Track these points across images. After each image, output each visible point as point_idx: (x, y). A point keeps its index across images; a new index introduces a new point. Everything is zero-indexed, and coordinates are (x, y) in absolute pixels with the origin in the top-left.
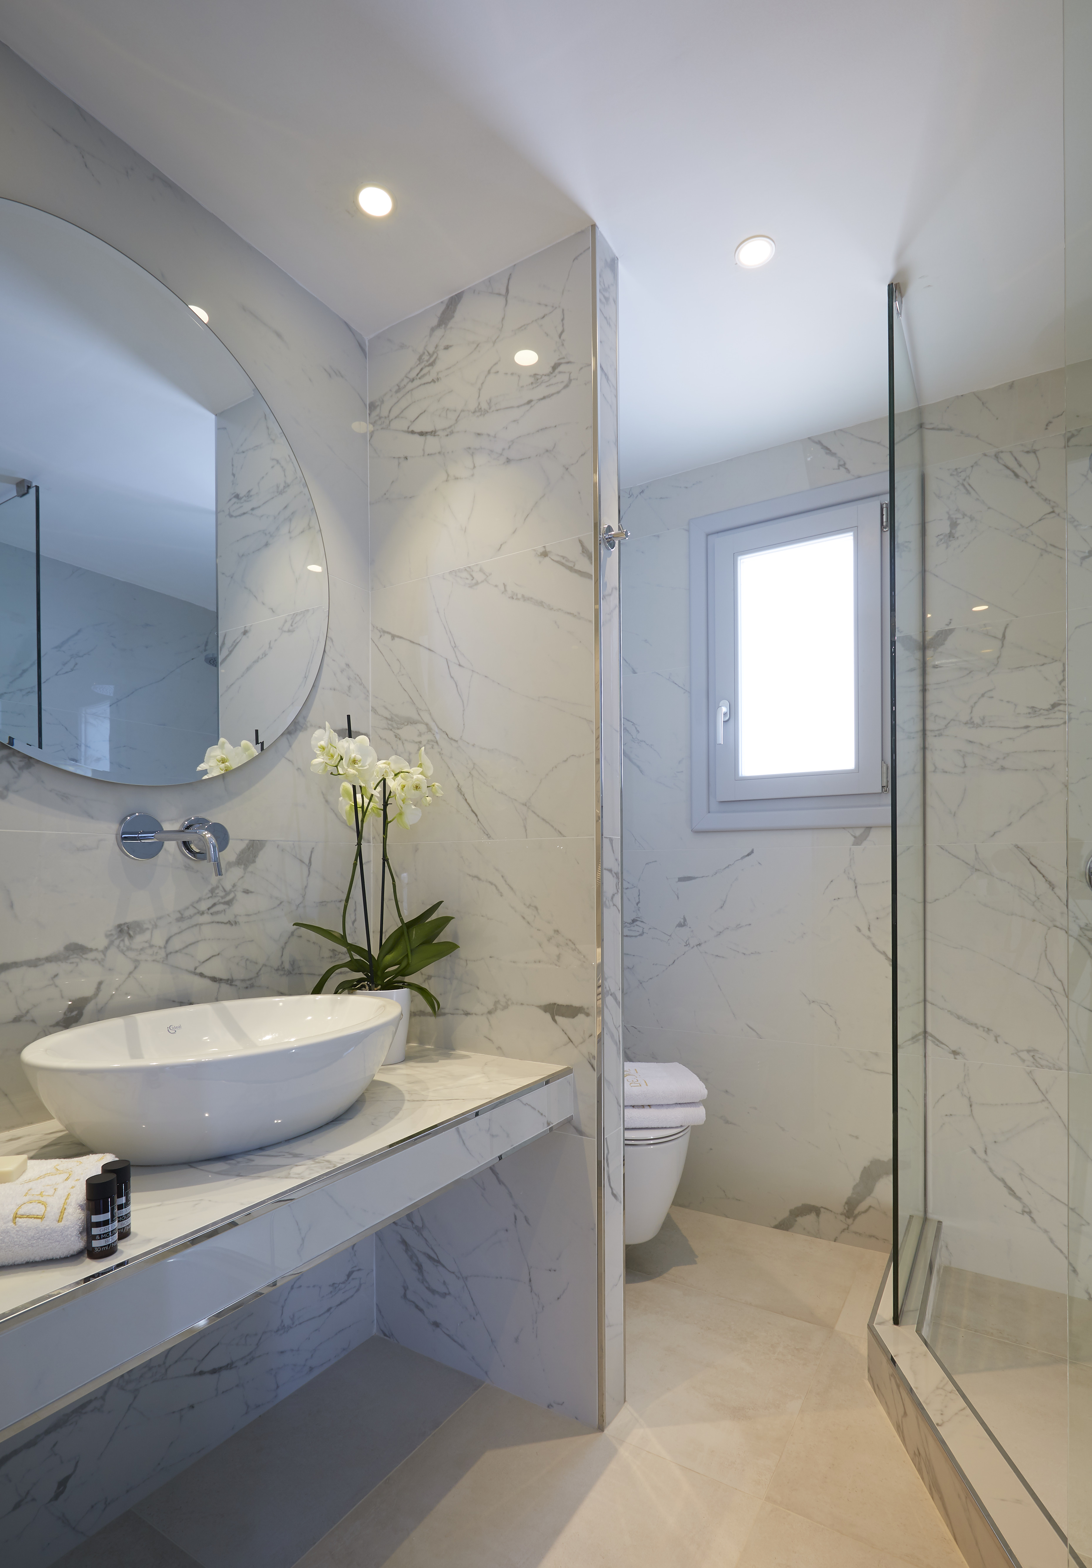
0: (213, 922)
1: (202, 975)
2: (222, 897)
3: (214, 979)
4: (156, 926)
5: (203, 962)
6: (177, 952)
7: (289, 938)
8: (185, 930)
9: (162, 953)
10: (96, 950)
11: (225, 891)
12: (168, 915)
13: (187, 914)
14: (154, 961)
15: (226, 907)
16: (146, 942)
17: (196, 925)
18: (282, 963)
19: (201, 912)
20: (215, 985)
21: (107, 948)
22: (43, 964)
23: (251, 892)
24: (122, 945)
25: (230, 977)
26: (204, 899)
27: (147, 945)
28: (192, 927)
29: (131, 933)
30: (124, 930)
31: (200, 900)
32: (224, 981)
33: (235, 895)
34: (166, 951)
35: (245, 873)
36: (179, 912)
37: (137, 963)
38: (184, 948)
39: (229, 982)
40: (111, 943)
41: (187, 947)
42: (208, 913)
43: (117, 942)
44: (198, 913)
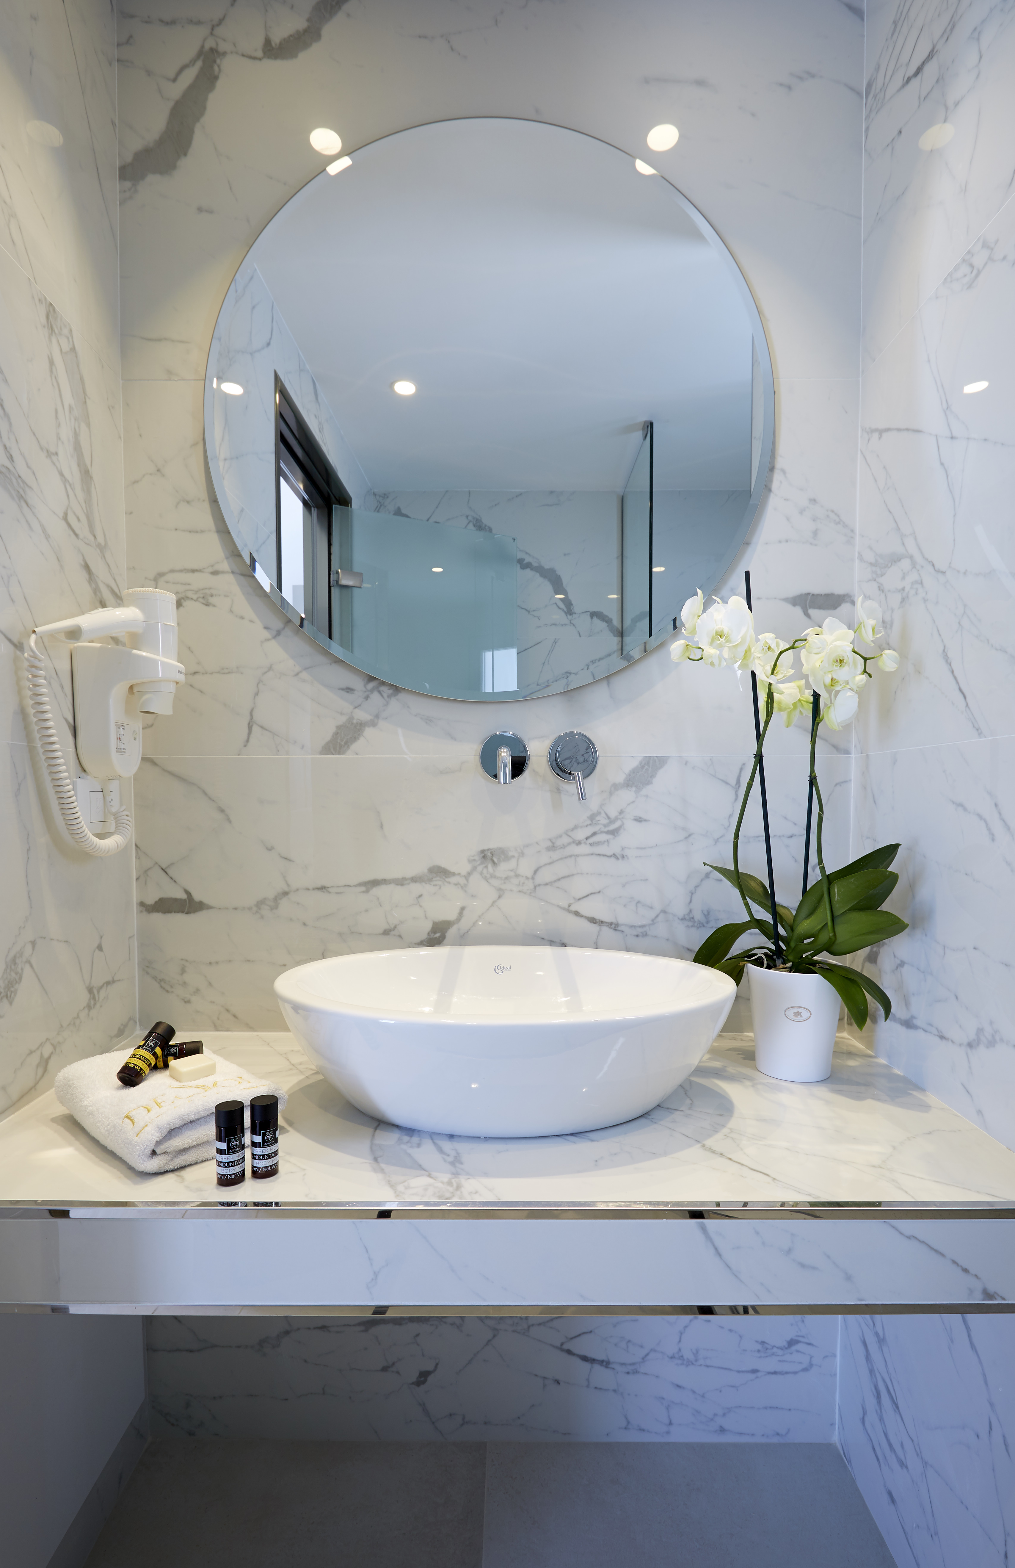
0: (592, 854)
1: (577, 913)
2: (605, 826)
3: (593, 920)
4: (522, 854)
5: (579, 899)
6: (546, 884)
7: (702, 880)
8: (557, 860)
9: (530, 885)
10: (459, 874)
11: (609, 818)
12: (537, 843)
13: (559, 843)
14: (520, 891)
15: (610, 837)
16: (512, 871)
17: (571, 856)
18: (691, 911)
19: (577, 842)
20: (594, 928)
21: (469, 874)
22: (409, 884)
23: (646, 820)
24: (485, 871)
25: (614, 921)
26: (581, 827)
27: (512, 874)
28: (566, 858)
29: (495, 860)
30: (488, 857)
31: (576, 827)
32: (606, 924)
33: (623, 824)
34: (533, 883)
35: (637, 797)
36: (550, 840)
37: (501, 893)
38: (555, 881)
39: (613, 926)
40: (474, 868)
41: (559, 880)
42: (586, 843)
43: (480, 868)
44: (574, 842)
